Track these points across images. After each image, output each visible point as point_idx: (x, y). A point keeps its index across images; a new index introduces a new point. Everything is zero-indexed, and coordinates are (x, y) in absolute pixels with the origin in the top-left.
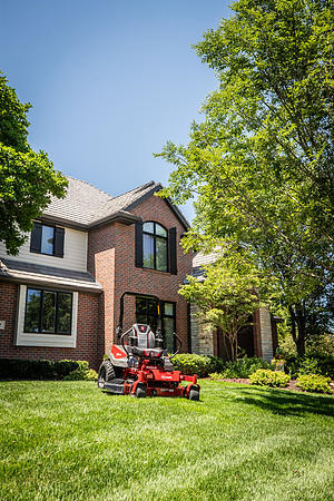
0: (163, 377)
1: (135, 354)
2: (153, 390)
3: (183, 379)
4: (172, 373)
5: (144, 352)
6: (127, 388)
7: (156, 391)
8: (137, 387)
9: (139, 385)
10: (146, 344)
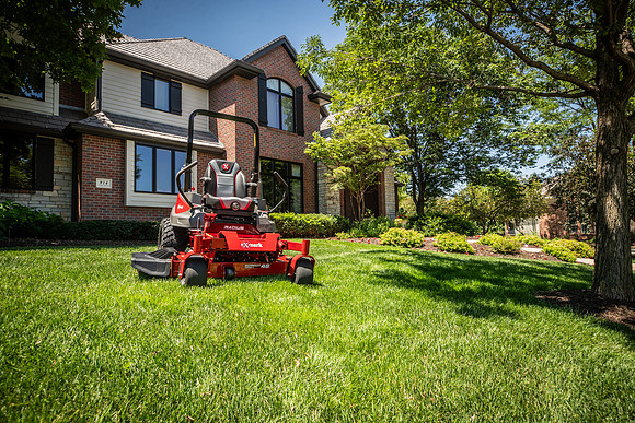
0: (246, 245)
2: (227, 267)
3: (283, 247)
4: (264, 237)
5: (220, 202)
6: (175, 266)
7: (233, 269)
8: (186, 267)
9: (189, 262)
10: (231, 192)
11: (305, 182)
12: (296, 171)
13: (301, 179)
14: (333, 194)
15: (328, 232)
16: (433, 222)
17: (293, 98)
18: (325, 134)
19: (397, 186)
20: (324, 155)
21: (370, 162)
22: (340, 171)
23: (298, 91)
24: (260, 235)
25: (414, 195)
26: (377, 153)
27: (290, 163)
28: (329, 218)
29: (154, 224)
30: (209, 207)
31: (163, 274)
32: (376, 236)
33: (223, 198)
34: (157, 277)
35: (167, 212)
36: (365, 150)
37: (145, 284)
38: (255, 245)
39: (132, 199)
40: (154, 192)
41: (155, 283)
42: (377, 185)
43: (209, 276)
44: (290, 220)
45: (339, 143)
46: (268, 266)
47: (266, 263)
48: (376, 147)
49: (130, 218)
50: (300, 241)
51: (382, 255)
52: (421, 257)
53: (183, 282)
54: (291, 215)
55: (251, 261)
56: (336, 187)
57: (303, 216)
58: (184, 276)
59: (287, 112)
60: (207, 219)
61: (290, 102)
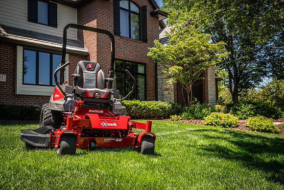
0: (105, 124)
2: (91, 141)
3: (132, 126)
4: (118, 119)
5: (86, 92)
6: (53, 139)
7: (95, 142)
8: (61, 140)
9: (63, 136)
10: (94, 84)
11: (148, 78)
12: (141, 69)
13: (144, 75)
14: (168, 86)
15: (165, 115)
16: (246, 108)
17: (139, 14)
18: (163, 41)
19: (217, 80)
20: (162, 57)
21: (197, 62)
22: (174, 69)
23: (143, 9)
24: (115, 117)
25: (230, 87)
26: (202, 55)
27: (137, 63)
28: (166, 105)
29: (37, 108)
30: (78, 95)
31: (44, 145)
32: (201, 118)
33: (88, 89)
34: (40, 148)
35: (46, 99)
36: (193, 53)
37: (30, 153)
38: (111, 125)
39: (21, 89)
40: (37, 84)
41: (38, 152)
42: (202, 80)
43: (77, 147)
44: (136, 105)
45: (174, 48)
46: (120, 140)
47: (119, 138)
48: (201, 51)
49: (20, 103)
50: (144, 122)
51: (206, 133)
52: (236, 135)
53: (58, 152)
54: (138, 102)
55: (108, 136)
56: (171, 81)
57: (146, 103)
58: (59, 147)
59: (135, 25)
60: (76, 104)
61: (137, 18)
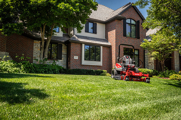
0: (136, 74)
1: (125, 66)
7: (133, 79)
8: (126, 78)
11: (140, 57)
14: (151, 61)
17: (135, 25)
23: (138, 22)
31: (120, 79)
32: (168, 77)
33: (128, 65)
42: (170, 58)
49: (83, 68)
55: (136, 78)
57: (140, 69)
